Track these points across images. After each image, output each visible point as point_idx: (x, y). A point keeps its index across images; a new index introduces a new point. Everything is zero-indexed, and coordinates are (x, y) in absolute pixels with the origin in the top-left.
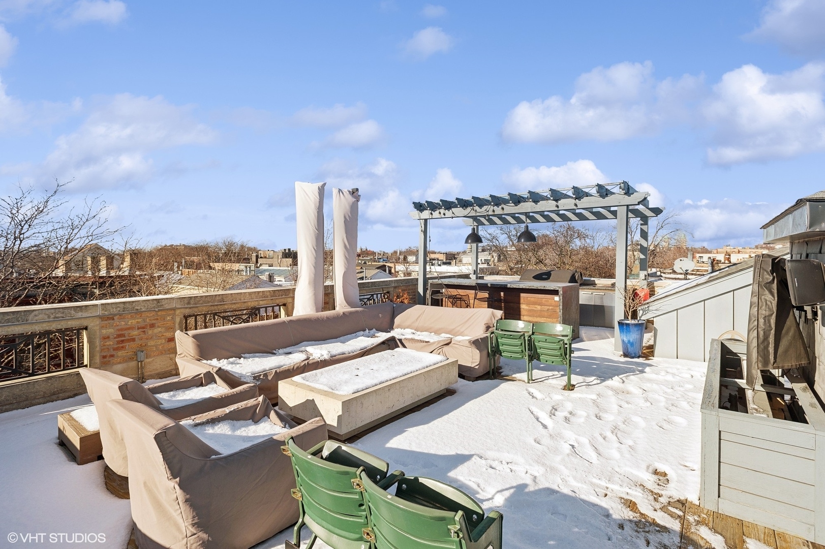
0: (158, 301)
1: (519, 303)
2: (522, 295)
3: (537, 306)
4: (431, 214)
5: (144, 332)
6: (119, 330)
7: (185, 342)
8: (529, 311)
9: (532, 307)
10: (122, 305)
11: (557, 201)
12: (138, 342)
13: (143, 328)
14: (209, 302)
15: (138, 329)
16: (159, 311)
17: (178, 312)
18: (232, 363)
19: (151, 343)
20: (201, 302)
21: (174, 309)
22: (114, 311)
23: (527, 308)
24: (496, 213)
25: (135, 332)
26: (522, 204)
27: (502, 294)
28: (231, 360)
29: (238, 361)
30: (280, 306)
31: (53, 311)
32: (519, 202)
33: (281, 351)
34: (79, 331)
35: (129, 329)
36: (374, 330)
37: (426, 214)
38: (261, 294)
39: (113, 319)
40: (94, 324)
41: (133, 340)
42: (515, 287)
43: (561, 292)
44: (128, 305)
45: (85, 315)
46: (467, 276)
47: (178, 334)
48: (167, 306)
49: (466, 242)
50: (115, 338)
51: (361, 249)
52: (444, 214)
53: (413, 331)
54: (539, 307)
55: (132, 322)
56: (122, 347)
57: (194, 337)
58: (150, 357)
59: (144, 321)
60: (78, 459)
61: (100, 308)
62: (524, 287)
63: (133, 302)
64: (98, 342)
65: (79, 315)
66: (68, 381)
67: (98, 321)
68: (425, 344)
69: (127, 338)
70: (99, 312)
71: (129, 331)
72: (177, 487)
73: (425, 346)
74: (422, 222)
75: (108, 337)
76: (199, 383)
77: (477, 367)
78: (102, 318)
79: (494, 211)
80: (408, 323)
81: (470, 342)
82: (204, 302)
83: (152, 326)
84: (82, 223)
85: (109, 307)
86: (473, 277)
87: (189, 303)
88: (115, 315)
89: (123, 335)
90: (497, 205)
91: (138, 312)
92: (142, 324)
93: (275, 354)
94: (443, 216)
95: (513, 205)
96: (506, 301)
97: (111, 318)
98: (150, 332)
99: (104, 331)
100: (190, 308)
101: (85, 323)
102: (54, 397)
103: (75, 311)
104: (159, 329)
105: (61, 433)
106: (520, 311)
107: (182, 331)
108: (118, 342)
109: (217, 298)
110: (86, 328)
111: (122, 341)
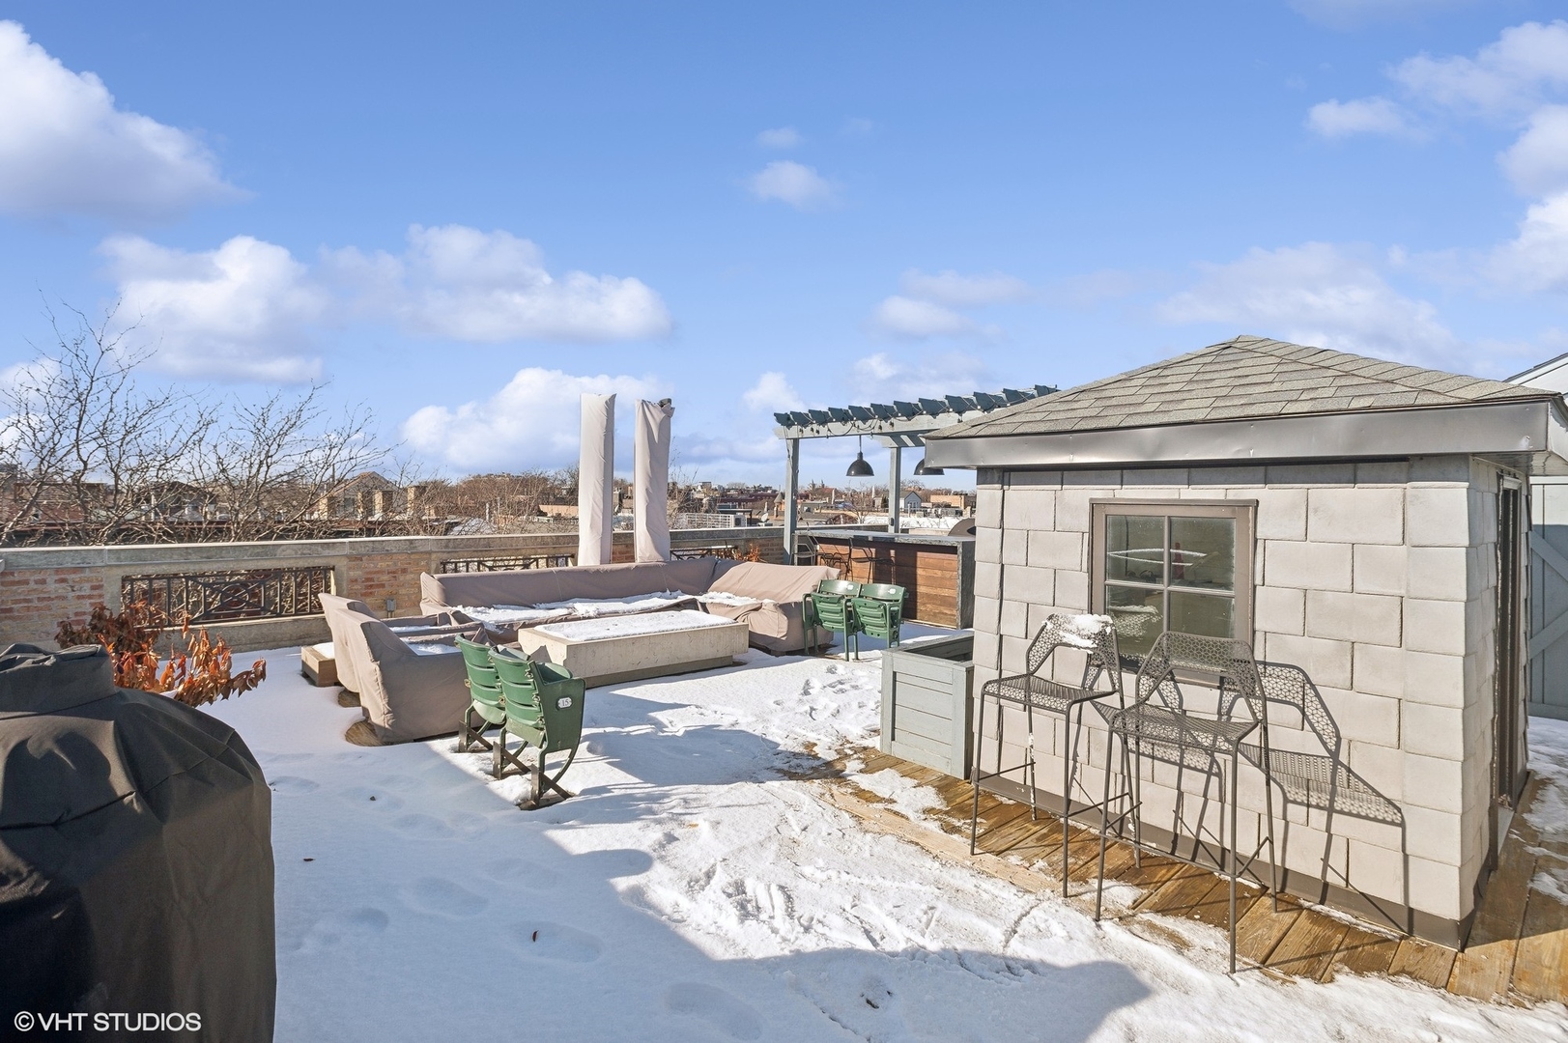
0: (411, 541)
1: (915, 567)
2: (919, 554)
3: (936, 571)
4: (801, 431)
5: (395, 577)
6: (368, 573)
7: (430, 586)
8: (928, 578)
9: (930, 573)
10: (371, 545)
11: (960, 413)
12: (388, 589)
13: (394, 573)
14: (471, 546)
15: (389, 573)
16: (412, 553)
17: (434, 556)
18: (479, 612)
19: (403, 591)
20: (461, 546)
21: (430, 553)
22: (363, 550)
23: (924, 573)
24: (883, 431)
25: (385, 577)
26: (917, 417)
27: (892, 552)
28: (479, 609)
29: (487, 610)
30: (567, 558)
31: (300, 546)
32: (914, 414)
33: (542, 605)
34: (327, 569)
35: (378, 572)
36: (679, 592)
37: (794, 431)
38: (539, 540)
39: (362, 560)
40: (342, 564)
41: (383, 586)
42: (903, 541)
43: (960, 550)
44: (377, 544)
45: (332, 553)
46: (884, 528)
47: (424, 576)
48: (421, 549)
49: (849, 474)
50: (363, 582)
51: (814, 485)
52: (818, 432)
53: (731, 595)
54: (939, 573)
55: (382, 565)
56: (371, 593)
57: (440, 580)
58: (402, 608)
59: (395, 564)
60: (317, 683)
61: (347, 547)
62: (915, 542)
63: (383, 541)
64: (345, 584)
65: (326, 552)
66: (314, 625)
67: (345, 562)
68: (729, 608)
69: (376, 583)
70: (347, 551)
71: (379, 575)
72: (378, 668)
73: (730, 611)
74: (791, 442)
75: (356, 580)
76: (434, 623)
77: (784, 639)
78: (349, 557)
79: (880, 428)
80: (728, 585)
81: (775, 605)
82: (466, 546)
83: (404, 571)
84: (341, 440)
85: (357, 546)
86: (891, 529)
87: (447, 546)
88: (364, 555)
89: (371, 580)
90: (886, 418)
91: (388, 553)
92: (393, 568)
93: (534, 608)
94: (816, 435)
95: (905, 418)
96: (898, 564)
97: (358, 558)
98: (402, 578)
99: (352, 573)
100: (449, 552)
101: (332, 562)
102: (300, 641)
103: (322, 547)
104: (412, 576)
105: (304, 663)
106: (916, 579)
107: (429, 573)
108: (367, 587)
109: (482, 542)
110: (333, 569)
111: (371, 586)
